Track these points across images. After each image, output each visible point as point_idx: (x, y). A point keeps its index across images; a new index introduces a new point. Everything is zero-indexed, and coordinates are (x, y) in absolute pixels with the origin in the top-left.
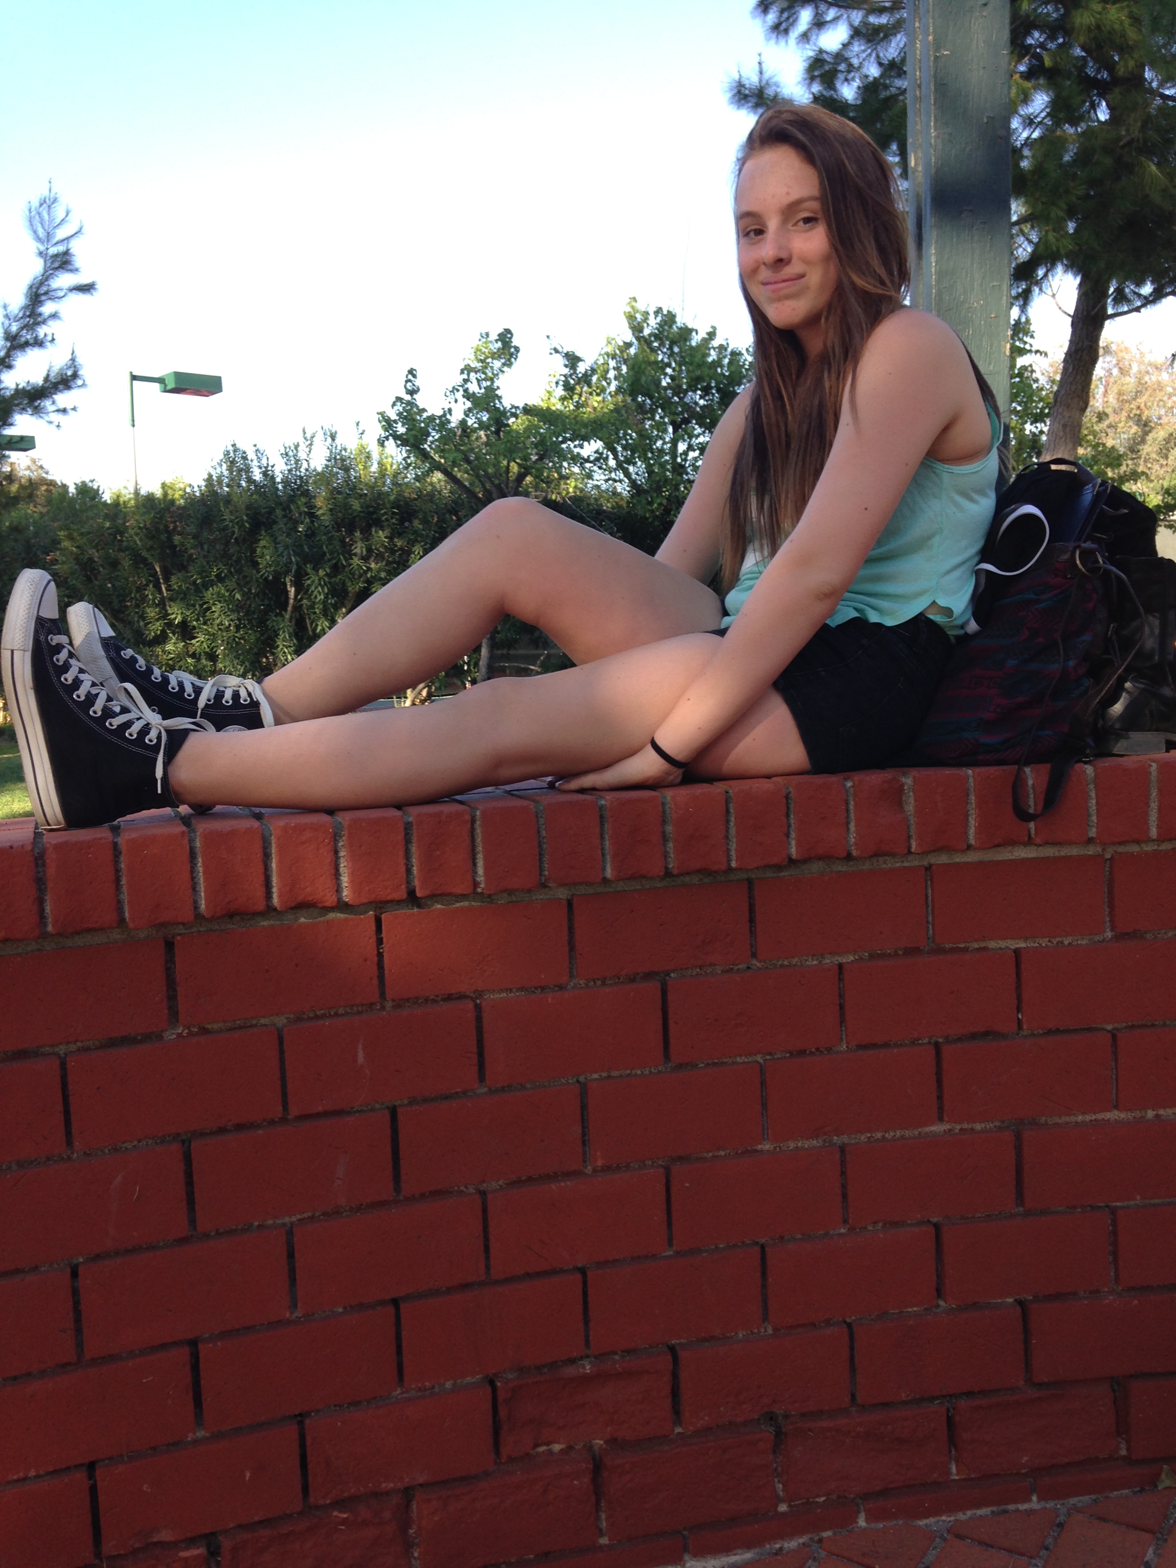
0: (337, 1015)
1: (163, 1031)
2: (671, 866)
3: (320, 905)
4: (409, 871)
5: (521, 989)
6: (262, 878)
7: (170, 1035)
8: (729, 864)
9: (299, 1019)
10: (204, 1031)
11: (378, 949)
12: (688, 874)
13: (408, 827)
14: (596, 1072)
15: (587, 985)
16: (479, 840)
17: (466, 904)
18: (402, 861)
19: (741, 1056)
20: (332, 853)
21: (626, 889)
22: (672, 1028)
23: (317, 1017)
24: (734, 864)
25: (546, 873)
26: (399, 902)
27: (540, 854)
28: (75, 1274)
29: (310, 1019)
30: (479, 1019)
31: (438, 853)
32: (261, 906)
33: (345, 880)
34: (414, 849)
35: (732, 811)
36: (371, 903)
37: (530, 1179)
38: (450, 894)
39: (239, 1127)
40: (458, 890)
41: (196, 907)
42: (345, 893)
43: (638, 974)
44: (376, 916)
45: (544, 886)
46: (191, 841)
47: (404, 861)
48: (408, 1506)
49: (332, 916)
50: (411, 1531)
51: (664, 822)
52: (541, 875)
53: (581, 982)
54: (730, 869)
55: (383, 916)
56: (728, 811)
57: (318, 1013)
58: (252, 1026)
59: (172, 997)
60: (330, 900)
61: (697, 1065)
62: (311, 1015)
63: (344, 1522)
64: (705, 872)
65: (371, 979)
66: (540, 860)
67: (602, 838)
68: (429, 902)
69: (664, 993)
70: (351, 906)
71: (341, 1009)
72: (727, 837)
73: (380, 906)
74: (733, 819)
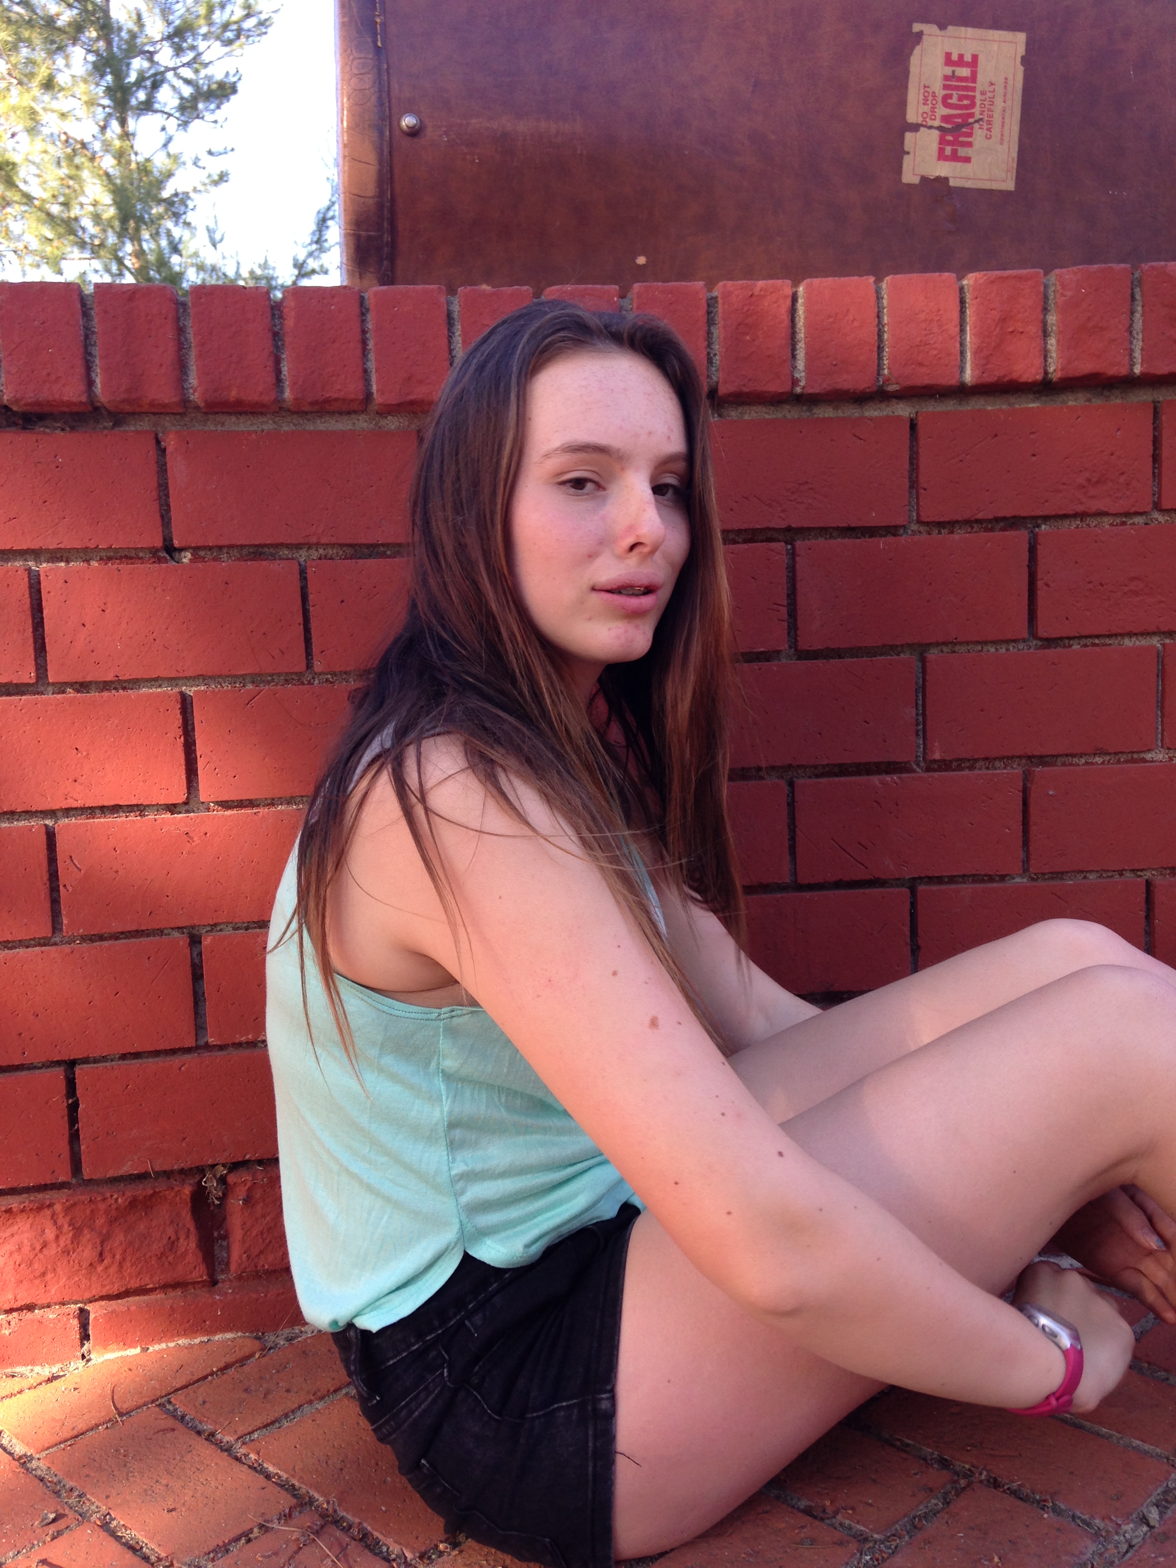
2: (1051, 370)
4: (710, 360)
8: (1131, 370)
12: (1071, 385)
13: (711, 304)
16: (800, 324)
18: (702, 344)
24: (1137, 370)
27: (879, 348)
30: (792, 569)
31: (748, 337)
35: (1138, 297)
40: (773, 389)
43: (998, 519)
47: (705, 346)
51: (1045, 309)
52: (879, 374)
56: (1133, 297)
66: (878, 355)
67: (963, 328)
69: (1032, 550)
72: (1130, 333)
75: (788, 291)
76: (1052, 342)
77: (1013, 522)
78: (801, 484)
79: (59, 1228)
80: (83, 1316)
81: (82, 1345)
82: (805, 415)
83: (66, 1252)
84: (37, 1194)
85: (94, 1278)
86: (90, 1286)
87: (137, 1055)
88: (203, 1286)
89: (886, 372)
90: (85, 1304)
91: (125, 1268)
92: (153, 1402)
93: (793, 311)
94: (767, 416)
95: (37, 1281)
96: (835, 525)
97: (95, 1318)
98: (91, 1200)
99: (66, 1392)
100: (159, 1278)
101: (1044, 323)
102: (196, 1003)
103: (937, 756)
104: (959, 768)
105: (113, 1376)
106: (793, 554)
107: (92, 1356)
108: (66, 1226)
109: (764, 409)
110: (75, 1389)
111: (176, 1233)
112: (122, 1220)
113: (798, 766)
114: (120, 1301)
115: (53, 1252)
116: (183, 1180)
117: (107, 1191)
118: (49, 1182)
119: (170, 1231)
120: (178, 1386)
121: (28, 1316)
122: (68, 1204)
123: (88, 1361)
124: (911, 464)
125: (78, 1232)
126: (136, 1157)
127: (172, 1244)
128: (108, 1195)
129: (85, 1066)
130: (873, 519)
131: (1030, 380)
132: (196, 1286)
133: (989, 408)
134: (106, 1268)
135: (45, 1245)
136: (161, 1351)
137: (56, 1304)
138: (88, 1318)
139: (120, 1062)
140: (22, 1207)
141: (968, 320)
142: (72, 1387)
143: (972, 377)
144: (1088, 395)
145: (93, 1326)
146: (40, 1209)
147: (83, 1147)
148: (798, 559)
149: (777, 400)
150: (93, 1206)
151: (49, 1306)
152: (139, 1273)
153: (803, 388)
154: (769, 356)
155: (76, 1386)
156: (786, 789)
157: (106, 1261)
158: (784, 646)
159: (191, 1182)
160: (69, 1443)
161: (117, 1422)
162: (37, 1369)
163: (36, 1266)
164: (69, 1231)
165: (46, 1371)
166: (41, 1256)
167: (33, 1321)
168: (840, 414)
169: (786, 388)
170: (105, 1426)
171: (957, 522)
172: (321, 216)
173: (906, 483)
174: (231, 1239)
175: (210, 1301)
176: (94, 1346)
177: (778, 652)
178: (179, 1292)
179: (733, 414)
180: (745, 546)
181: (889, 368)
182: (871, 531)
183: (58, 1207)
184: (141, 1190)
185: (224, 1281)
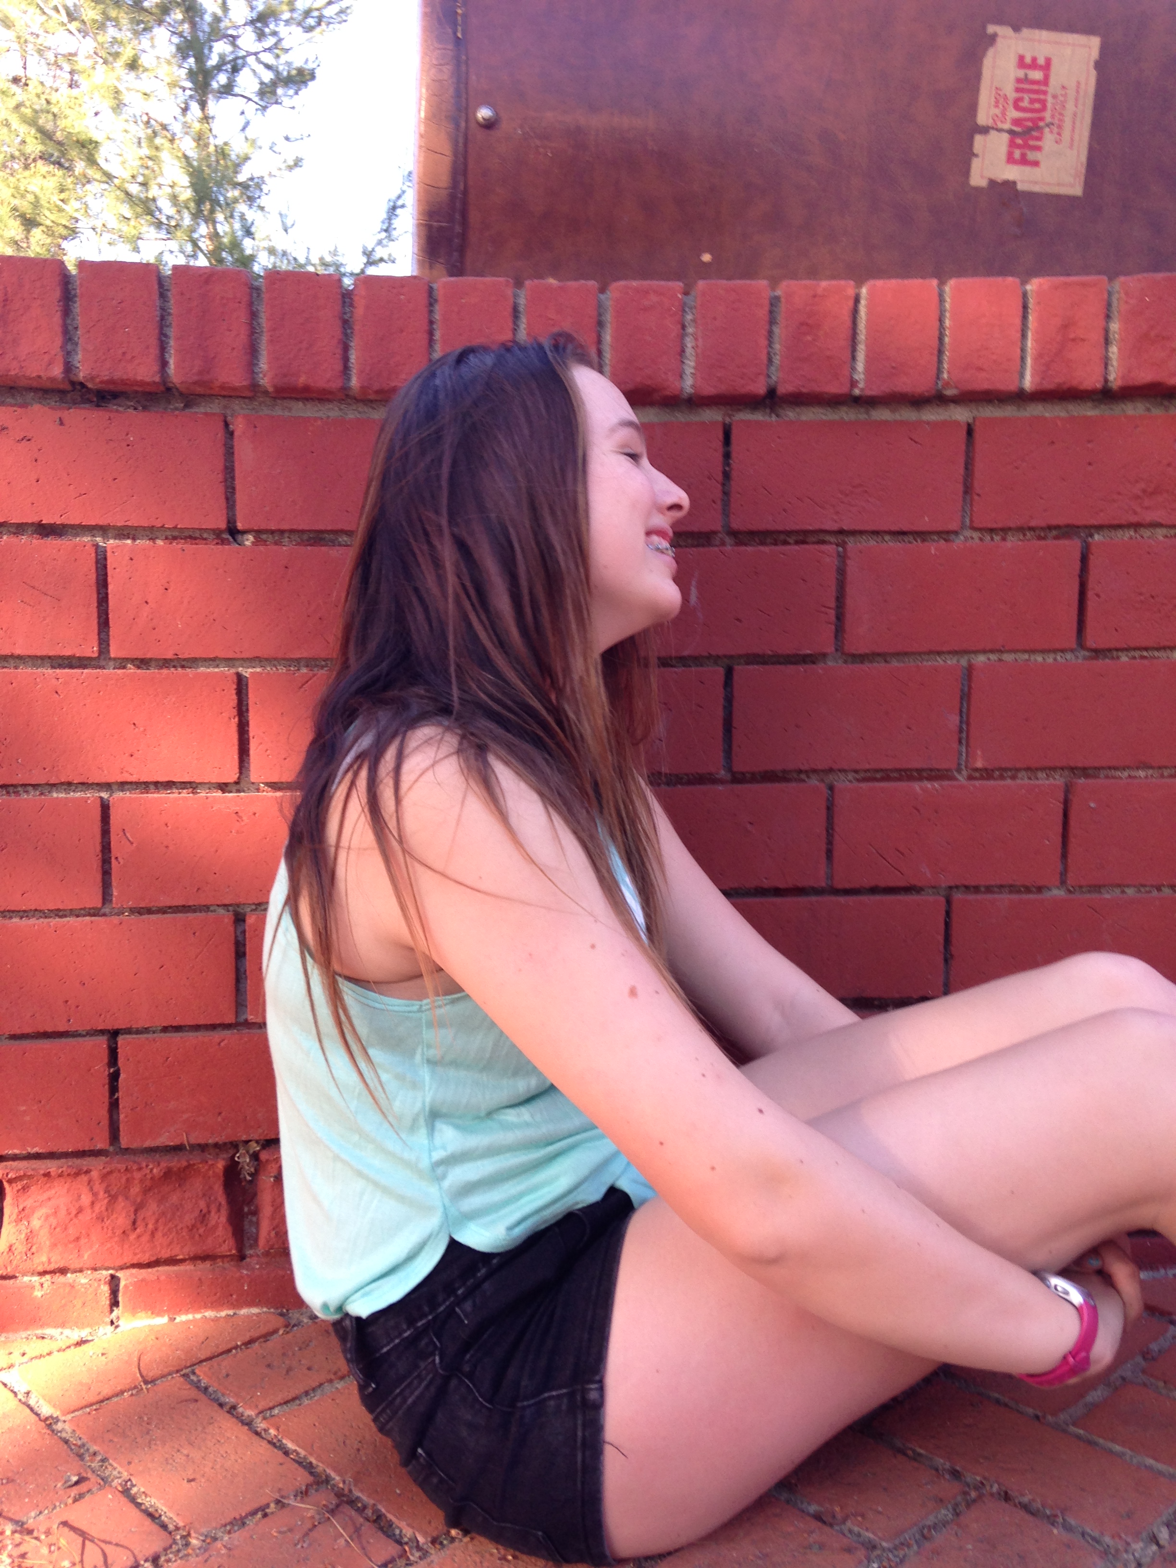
2: (1111, 378)
3: (659, 395)
4: (770, 360)
11: (725, 466)
12: (1131, 394)
13: (774, 302)
16: (861, 326)
17: (837, 414)
20: (679, 326)
26: (754, 401)
27: (939, 350)
31: (809, 337)
33: (691, 364)
36: (720, 395)
40: (832, 390)
42: (688, 381)
43: (1053, 527)
44: (724, 424)
47: (766, 345)
49: (671, 418)
51: (1108, 317)
52: (937, 377)
55: (733, 419)
60: (672, 386)
65: (714, 502)
66: (939, 357)
68: (790, 407)
69: (1084, 557)
70: (694, 399)
73: (731, 403)
75: (851, 292)
76: (1114, 350)
77: (1067, 531)
78: (854, 487)
79: (95, 1195)
80: (114, 1281)
81: (112, 1311)
82: (863, 417)
83: (101, 1219)
84: (75, 1160)
85: (126, 1246)
86: (122, 1254)
87: (178, 1029)
88: (232, 1260)
89: (945, 376)
90: (117, 1270)
91: (156, 1237)
92: (178, 1371)
93: (855, 311)
94: (824, 417)
95: (71, 1246)
96: (886, 529)
97: (126, 1286)
98: (127, 1169)
99: (94, 1357)
100: (189, 1249)
101: (1106, 331)
102: (238, 980)
103: (979, 764)
104: (1002, 777)
105: (140, 1343)
106: (843, 558)
107: (120, 1323)
108: (101, 1194)
109: (821, 410)
110: (103, 1354)
111: (208, 1206)
112: (156, 1191)
113: (840, 771)
114: (150, 1270)
115: (88, 1218)
116: (217, 1154)
117: (142, 1160)
118: (87, 1149)
119: (202, 1204)
120: (203, 1357)
121: (60, 1279)
122: (105, 1171)
123: (117, 1327)
124: (966, 468)
125: (113, 1198)
126: (172, 1130)
127: (203, 1217)
128: (144, 1164)
129: (128, 1036)
130: (925, 523)
131: (1089, 388)
132: (225, 1260)
133: (1047, 415)
134: (139, 1237)
135: (80, 1210)
136: (188, 1322)
137: (88, 1269)
138: (118, 1285)
139: (162, 1035)
140: (60, 1171)
141: (1030, 325)
142: (100, 1352)
143: (1032, 382)
144: (1148, 405)
145: (124, 1293)
146: (77, 1174)
147: (122, 1116)
148: (849, 562)
149: (835, 401)
150: (129, 1175)
151: (81, 1271)
152: (171, 1243)
153: (862, 390)
154: (828, 358)
155: (104, 1352)
156: (826, 792)
157: (138, 1230)
158: (830, 649)
159: (225, 1156)
160: (94, 1407)
161: (142, 1389)
162: (67, 1332)
163: (71, 1230)
164: (105, 1198)
165: (75, 1334)
166: (75, 1221)
167: (65, 1284)
168: (897, 417)
169: (844, 390)
170: (130, 1393)
171: (1010, 529)
172: (392, 204)
173: (960, 488)
174: (261, 1215)
175: (238, 1275)
176: (123, 1313)
177: (824, 655)
178: (207, 1264)
179: (791, 414)
180: (797, 547)
181: (949, 373)
182: (922, 535)
183: (95, 1174)
184: (176, 1162)
185: (251, 1256)
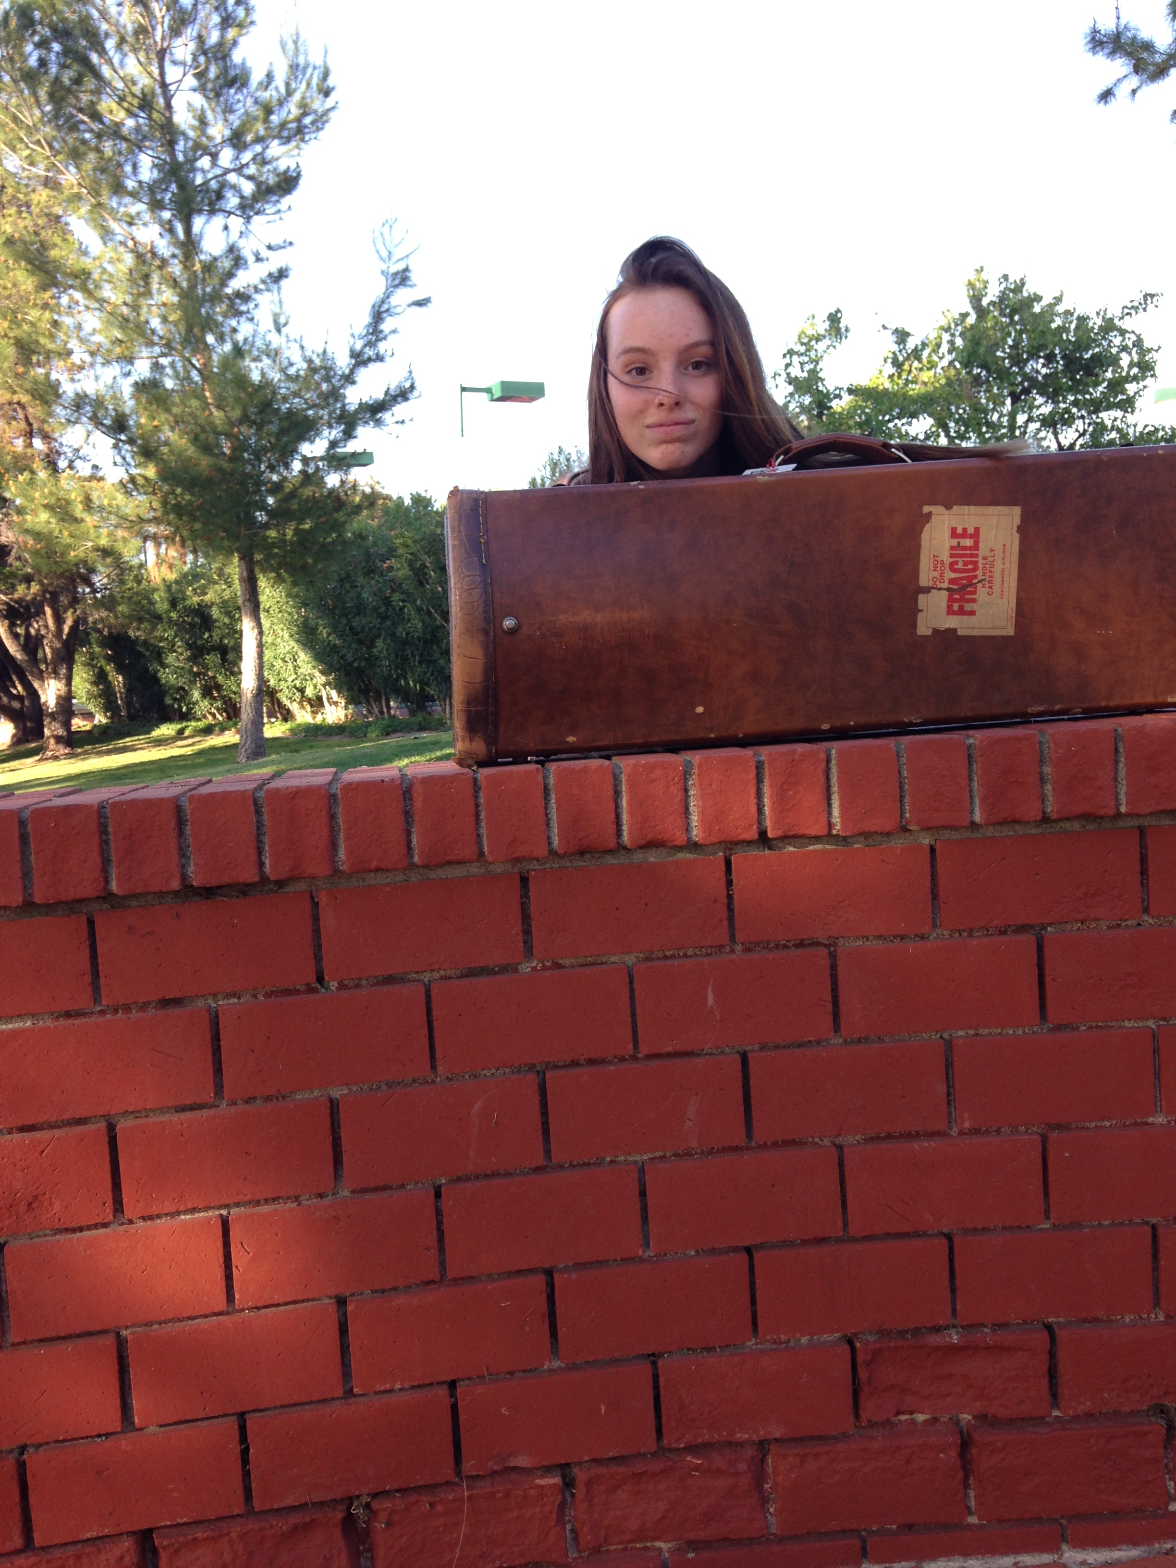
0: (685, 956)
1: (518, 963)
2: (1049, 810)
3: (669, 844)
4: (760, 811)
5: (879, 937)
6: (613, 815)
7: (525, 968)
8: (1118, 809)
9: (647, 959)
10: (557, 966)
11: (728, 890)
12: (1068, 819)
13: (759, 766)
14: (962, 1029)
15: (951, 936)
16: (834, 780)
17: (819, 847)
18: (753, 800)
19: (1130, 1020)
20: (682, 792)
21: (997, 835)
22: (1049, 987)
23: (666, 957)
24: (1123, 809)
25: (908, 815)
26: (749, 843)
27: (901, 796)
28: (438, 1194)
29: (659, 958)
30: (833, 967)
31: (791, 793)
32: (612, 844)
33: (695, 819)
34: (766, 789)
35: (1121, 750)
36: (720, 843)
37: (889, 1137)
38: (802, 836)
39: (591, 1062)
40: (813, 832)
41: (550, 844)
42: (695, 833)
43: (1009, 926)
44: (726, 857)
45: (904, 829)
46: (545, 778)
47: (756, 801)
48: (763, 1460)
49: (680, 856)
50: (766, 1486)
51: (1041, 762)
52: (901, 817)
53: (945, 933)
54: (1118, 815)
55: (733, 858)
56: (1116, 750)
57: (667, 953)
58: (602, 963)
59: (527, 932)
60: (680, 839)
61: (1078, 1028)
62: (660, 955)
63: (697, 1468)
64: (1088, 817)
65: (721, 921)
66: (901, 801)
67: (970, 779)
68: (780, 845)
69: (1040, 948)
70: (701, 845)
71: (691, 950)
72: (1116, 779)
73: (731, 845)
74: (1123, 759)
76: (1049, 788)
77: (1022, 928)
79: (235, 1552)
82: (841, 848)
84: (218, 1525)
93: (827, 770)
98: (260, 1528)
101: (1041, 774)
102: (343, 1355)
103: (967, 1124)
104: (987, 1133)
106: (835, 959)
108: (241, 1551)
111: (331, 1552)
112: (286, 1543)
116: (336, 1509)
117: (274, 1520)
118: (226, 1515)
119: (326, 1551)
122: (242, 1531)
124: (932, 880)
125: (250, 1554)
126: (296, 1492)
127: (327, 1562)
128: (275, 1523)
129: (254, 1415)
131: (1031, 820)
141: (975, 773)
143: (981, 816)
144: (1082, 822)
146: (219, 1538)
147: (253, 1481)
148: (839, 963)
149: (818, 839)
150: (262, 1532)
153: (839, 831)
154: (809, 807)
156: (837, 1154)
159: (342, 1510)
164: (244, 1554)
169: (825, 831)
171: (975, 928)
173: (930, 897)
174: (375, 1553)
177: (826, 1040)
179: (780, 850)
180: (795, 952)
181: (910, 813)
183: (234, 1535)
184: (301, 1518)
